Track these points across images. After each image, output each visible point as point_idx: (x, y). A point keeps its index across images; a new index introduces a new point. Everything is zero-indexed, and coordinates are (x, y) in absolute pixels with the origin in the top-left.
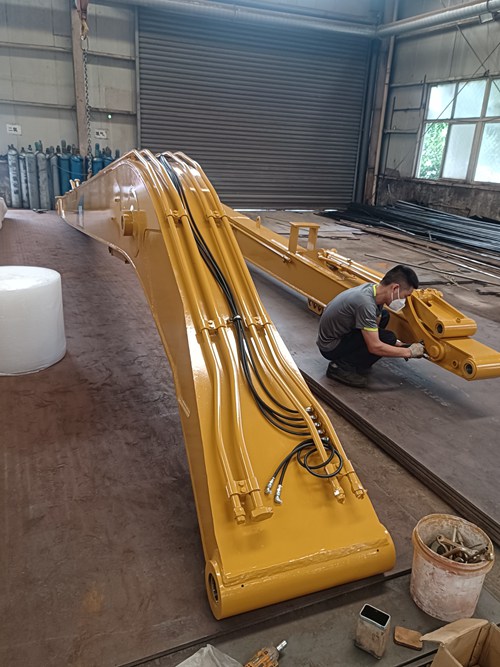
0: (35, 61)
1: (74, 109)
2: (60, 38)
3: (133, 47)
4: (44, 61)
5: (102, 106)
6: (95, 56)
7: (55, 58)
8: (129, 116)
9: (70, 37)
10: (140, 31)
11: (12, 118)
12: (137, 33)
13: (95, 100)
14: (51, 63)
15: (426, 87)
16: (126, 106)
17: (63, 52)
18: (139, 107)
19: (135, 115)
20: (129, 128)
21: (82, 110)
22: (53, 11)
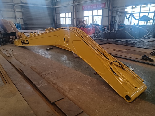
1: (15, 18)
3: (22, 10)
5: (18, 17)
7: (12, 12)
8: (23, 19)
9: (14, 9)
12: (22, 8)
13: (17, 16)
15: (60, 14)
16: (22, 17)
20: (22, 20)
21: (16, 18)
22: (11, 6)
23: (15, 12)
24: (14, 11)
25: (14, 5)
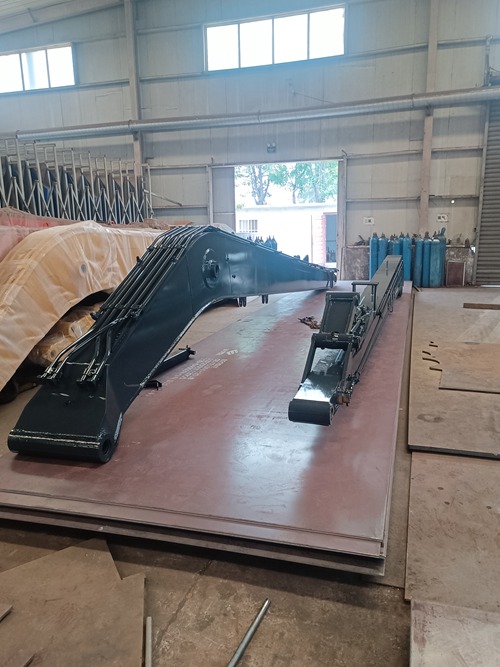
0: (392, 164)
1: (418, 199)
2: (415, 142)
3: (481, 137)
4: (399, 164)
5: (447, 193)
6: (445, 152)
7: (409, 160)
9: (422, 140)
10: (490, 122)
11: (368, 212)
12: (487, 124)
13: (438, 188)
14: (404, 164)
16: (471, 191)
17: (416, 154)
18: (482, 190)
19: (478, 198)
21: (425, 199)
22: (411, 122)
23: (427, 154)
24: (420, 154)
25: (428, 109)
